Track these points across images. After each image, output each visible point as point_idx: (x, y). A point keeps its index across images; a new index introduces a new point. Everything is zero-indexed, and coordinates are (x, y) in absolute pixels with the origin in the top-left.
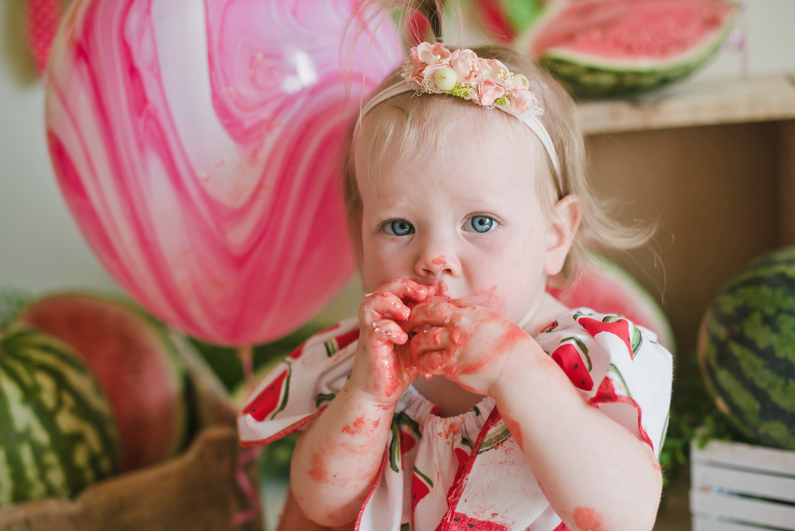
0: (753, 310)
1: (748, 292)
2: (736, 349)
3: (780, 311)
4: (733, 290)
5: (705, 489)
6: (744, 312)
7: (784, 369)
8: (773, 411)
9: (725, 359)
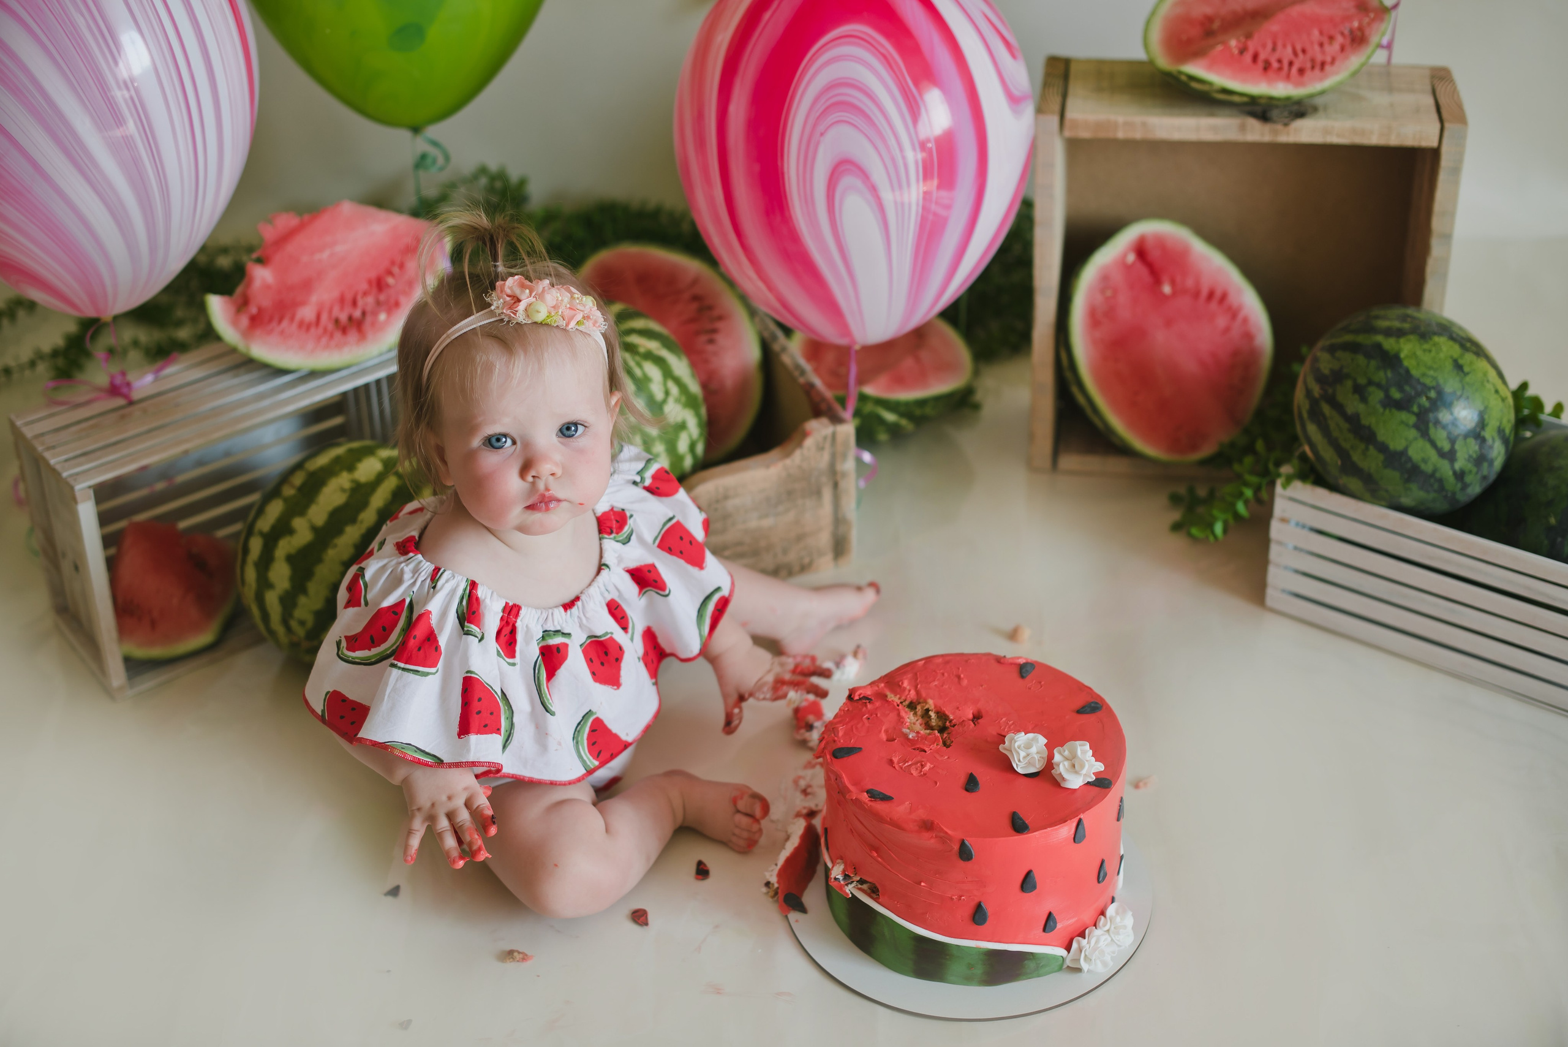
0: (1348, 376)
1: (1345, 356)
2: (1326, 409)
3: (1370, 383)
4: (1332, 350)
5: (1284, 520)
6: (1338, 377)
7: (1366, 436)
8: (1350, 467)
9: (1316, 415)
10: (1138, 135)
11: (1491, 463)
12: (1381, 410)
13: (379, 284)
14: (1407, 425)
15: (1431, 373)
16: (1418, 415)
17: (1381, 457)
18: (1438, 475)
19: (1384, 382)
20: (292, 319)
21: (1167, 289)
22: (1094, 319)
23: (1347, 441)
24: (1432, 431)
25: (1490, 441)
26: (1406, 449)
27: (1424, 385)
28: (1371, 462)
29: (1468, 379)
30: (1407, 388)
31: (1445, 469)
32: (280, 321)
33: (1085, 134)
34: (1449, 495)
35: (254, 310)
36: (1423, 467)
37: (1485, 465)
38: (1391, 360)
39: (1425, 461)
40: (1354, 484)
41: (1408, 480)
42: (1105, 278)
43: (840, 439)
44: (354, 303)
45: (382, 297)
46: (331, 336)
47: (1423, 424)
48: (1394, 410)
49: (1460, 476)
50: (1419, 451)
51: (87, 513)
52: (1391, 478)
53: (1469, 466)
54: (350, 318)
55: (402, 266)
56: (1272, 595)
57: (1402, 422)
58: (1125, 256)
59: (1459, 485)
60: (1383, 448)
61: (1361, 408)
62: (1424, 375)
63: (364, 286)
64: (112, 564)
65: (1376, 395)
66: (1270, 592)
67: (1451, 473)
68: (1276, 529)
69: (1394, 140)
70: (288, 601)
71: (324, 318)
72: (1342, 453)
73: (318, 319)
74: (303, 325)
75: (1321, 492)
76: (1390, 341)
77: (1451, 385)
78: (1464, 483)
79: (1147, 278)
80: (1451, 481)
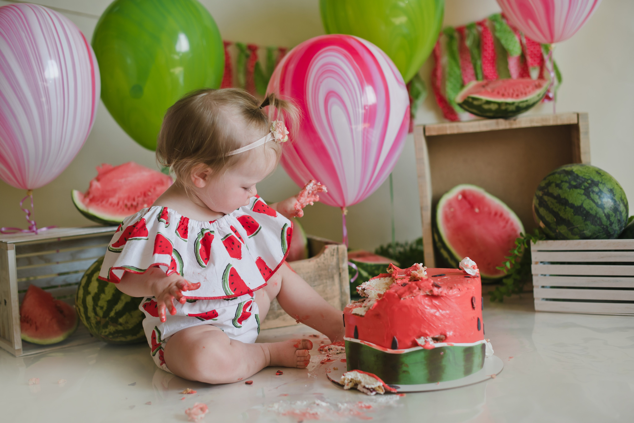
0: (552, 182)
1: (550, 178)
2: (546, 198)
3: (562, 181)
4: (545, 179)
5: (536, 263)
6: (549, 184)
7: (564, 202)
8: (561, 221)
9: (542, 203)
10: (455, 131)
11: (621, 213)
12: (569, 190)
13: (145, 194)
14: (581, 194)
15: (587, 174)
16: (584, 190)
17: (572, 210)
18: (598, 216)
19: (568, 180)
20: (107, 202)
21: (477, 210)
22: (447, 219)
23: (556, 207)
24: (592, 195)
25: (618, 203)
26: (582, 204)
27: (585, 179)
28: (568, 214)
29: (603, 177)
30: (578, 180)
31: (601, 214)
32: (102, 202)
33: (434, 133)
34: (605, 227)
35: (91, 196)
36: (591, 212)
37: (618, 213)
38: (570, 173)
39: (591, 209)
40: (563, 229)
41: (586, 220)
42: (450, 205)
43: (340, 251)
44: (134, 200)
45: (146, 199)
46: (123, 210)
47: (587, 193)
48: (574, 189)
49: (608, 216)
50: (587, 204)
51: (11, 255)
52: (578, 220)
53: (611, 213)
54: (132, 205)
55: (155, 189)
56: (538, 304)
57: (578, 193)
58: (457, 197)
59: (609, 223)
60: (572, 206)
61: (560, 191)
62: (584, 175)
63: (139, 194)
64: (22, 301)
65: (565, 186)
66: (536, 302)
67: (604, 215)
68: (535, 269)
69: (559, 122)
70: (96, 298)
71: (121, 203)
72: (555, 214)
73: (118, 203)
74: (112, 205)
75: (550, 242)
76: (568, 168)
77: (597, 178)
78: (610, 221)
79: (468, 206)
80: (604, 219)
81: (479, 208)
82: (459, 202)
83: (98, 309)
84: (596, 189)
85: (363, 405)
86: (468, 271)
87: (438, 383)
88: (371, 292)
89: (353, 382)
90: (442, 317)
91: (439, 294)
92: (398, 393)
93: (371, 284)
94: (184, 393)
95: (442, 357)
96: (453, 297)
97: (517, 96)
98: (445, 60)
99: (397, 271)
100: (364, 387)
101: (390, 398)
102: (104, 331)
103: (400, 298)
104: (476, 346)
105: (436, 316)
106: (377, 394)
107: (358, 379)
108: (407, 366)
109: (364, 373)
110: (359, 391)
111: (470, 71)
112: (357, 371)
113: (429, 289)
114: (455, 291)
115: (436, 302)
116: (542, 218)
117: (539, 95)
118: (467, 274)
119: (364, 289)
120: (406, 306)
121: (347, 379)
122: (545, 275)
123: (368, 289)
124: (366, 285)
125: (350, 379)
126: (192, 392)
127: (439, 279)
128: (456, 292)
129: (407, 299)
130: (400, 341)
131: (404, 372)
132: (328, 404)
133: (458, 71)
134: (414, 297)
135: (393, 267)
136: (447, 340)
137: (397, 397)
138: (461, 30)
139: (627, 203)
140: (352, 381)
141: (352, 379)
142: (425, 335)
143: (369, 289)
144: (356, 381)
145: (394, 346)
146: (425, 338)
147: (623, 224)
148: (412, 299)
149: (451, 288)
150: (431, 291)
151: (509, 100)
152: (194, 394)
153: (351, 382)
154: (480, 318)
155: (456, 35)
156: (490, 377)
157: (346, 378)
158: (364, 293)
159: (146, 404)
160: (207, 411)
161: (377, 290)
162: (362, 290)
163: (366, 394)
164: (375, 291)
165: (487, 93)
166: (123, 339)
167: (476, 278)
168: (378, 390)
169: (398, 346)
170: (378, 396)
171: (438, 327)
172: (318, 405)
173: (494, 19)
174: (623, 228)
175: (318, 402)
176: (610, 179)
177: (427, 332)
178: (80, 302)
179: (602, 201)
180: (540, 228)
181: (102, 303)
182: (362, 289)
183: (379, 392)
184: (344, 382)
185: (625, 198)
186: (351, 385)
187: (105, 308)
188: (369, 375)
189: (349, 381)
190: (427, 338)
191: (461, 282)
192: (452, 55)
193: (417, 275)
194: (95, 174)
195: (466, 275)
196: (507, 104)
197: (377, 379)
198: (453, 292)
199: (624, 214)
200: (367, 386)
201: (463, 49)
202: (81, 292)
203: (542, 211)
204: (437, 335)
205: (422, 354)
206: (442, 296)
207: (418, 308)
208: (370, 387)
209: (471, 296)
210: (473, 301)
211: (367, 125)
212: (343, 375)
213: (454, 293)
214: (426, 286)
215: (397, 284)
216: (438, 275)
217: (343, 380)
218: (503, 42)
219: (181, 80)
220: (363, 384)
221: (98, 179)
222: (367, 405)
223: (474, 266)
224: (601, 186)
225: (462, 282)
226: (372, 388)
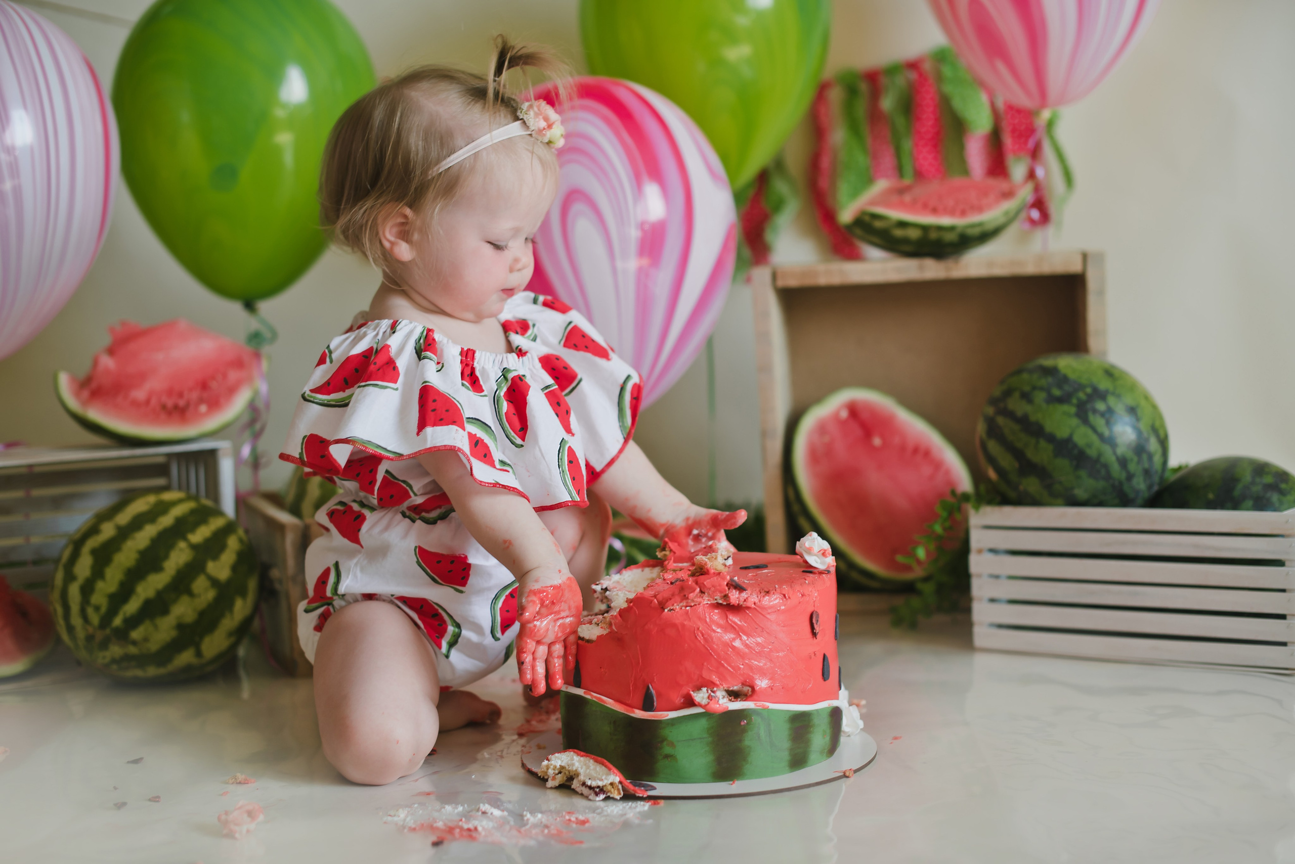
0: (1015, 389)
1: (1013, 380)
4: (1002, 382)
5: (980, 551)
6: (1008, 393)
7: (1036, 430)
8: (1028, 467)
9: (993, 431)
10: (836, 279)
11: (1150, 457)
12: (1046, 406)
13: (204, 386)
14: (1069, 415)
15: (1086, 376)
16: (1077, 406)
17: (1050, 447)
18: (1102, 460)
19: (1046, 386)
20: (125, 397)
21: (877, 441)
22: (814, 456)
23: (1022, 440)
24: (1092, 418)
25: (1145, 435)
26: (1071, 435)
27: (1080, 384)
28: (1042, 454)
29: (1119, 382)
30: (1066, 387)
31: (1109, 456)
32: (114, 397)
33: (793, 282)
34: (1117, 483)
35: (94, 385)
36: (1088, 452)
37: (1145, 457)
38: (1052, 371)
39: (1089, 445)
40: (1031, 485)
41: (1077, 467)
42: (822, 428)
44: (181, 395)
45: (205, 395)
46: (158, 415)
47: (1083, 413)
48: (1057, 405)
49: (1123, 462)
50: (1082, 436)
52: (1062, 468)
53: (1130, 454)
54: (176, 406)
55: (225, 376)
56: (982, 634)
57: (1065, 413)
58: (838, 413)
59: (1123, 476)
60: (1051, 438)
61: (1029, 409)
62: (1079, 377)
63: (192, 384)
65: (1040, 397)
66: (976, 629)
67: (1113, 459)
68: (978, 563)
69: (1047, 269)
70: (87, 589)
71: (154, 401)
72: (1018, 454)
73: (148, 402)
74: (135, 404)
75: (1008, 510)
76: (1048, 362)
77: (1104, 384)
78: (1128, 472)
79: (858, 432)
80: (1115, 468)
81: (883, 437)
82: (842, 423)
83: (90, 611)
84: (1101, 406)
85: (573, 819)
86: (813, 560)
87: (734, 783)
88: (617, 595)
89: (565, 773)
90: (747, 650)
91: (741, 603)
92: (650, 798)
93: (620, 579)
94: (231, 781)
95: (744, 731)
96: (769, 611)
97: (963, 213)
98: (838, 136)
99: (676, 554)
100: (584, 784)
101: (630, 807)
102: (101, 654)
103: (663, 609)
104: (817, 710)
105: (734, 648)
106: (608, 798)
107: (574, 769)
108: (672, 744)
109: (587, 756)
110: (574, 792)
111: (888, 161)
112: (574, 752)
113: (721, 592)
114: (776, 599)
115: (735, 619)
116: (992, 460)
117: (1006, 213)
118: (811, 567)
119: (606, 589)
120: (674, 625)
121: (552, 767)
122: (997, 577)
123: (613, 588)
124: (612, 582)
125: (558, 767)
126: (247, 782)
127: (750, 574)
128: (777, 601)
129: (676, 610)
130: (659, 695)
131: (667, 756)
132: (506, 813)
133: (862, 160)
134: (691, 606)
135: (670, 548)
136: (755, 697)
137: (643, 807)
138: (873, 78)
139: (1166, 437)
140: (563, 771)
141: (562, 767)
142: (710, 685)
143: (615, 590)
144: (569, 771)
145: (648, 705)
146: (710, 691)
147: (1156, 479)
148: (688, 611)
149: (768, 592)
150: (726, 597)
151: (945, 221)
152: (249, 785)
153: (560, 773)
154: (827, 655)
155: (863, 87)
156: (843, 774)
157: (551, 765)
158: (606, 597)
159: (150, 800)
160: (261, 817)
161: (629, 592)
162: (602, 591)
163: (587, 798)
164: (625, 594)
165: (902, 206)
166: (139, 673)
167: (824, 575)
168: (610, 791)
169: (655, 704)
170: (610, 803)
171: (737, 669)
172: (484, 813)
173: (940, 57)
174: (1156, 488)
175: (485, 807)
176: (1133, 387)
177: (714, 678)
178: (56, 595)
179: (1111, 430)
180: (988, 480)
181: (99, 598)
182: (602, 589)
183: (611, 796)
184: (546, 773)
185: (1163, 426)
186: (559, 779)
187: (103, 609)
188: (596, 761)
189: (557, 772)
190: (714, 692)
191: (790, 581)
192: (854, 128)
193: (706, 564)
194: (107, 340)
195: (808, 569)
196: (940, 228)
197: (610, 769)
198: (770, 601)
199: (1157, 459)
200: (589, 783)
201: (876, 116)
202: (59, 576)
203: (994, 447)
204: (736, 686)
205: (703, 723)
206: (748, 608)
207: (698, 629)
208: (594, 784)
209: (810, 610)
210: (814, 621)
211: (645, 262)
212: (548, 760)
213: (772, 603)
214: (713, 586)
215: (664, 580)
216: (752, 566)
217: (545, 769)
218: (957, 104)
219: (288, 158)
220: (582, 778)
221: (111, 351)
222: (581, 818)
223: (825, 550)
224: (1111, 400)
225: (793, 582)
226: (598, 787)
